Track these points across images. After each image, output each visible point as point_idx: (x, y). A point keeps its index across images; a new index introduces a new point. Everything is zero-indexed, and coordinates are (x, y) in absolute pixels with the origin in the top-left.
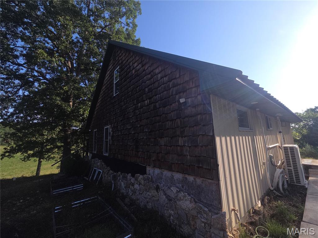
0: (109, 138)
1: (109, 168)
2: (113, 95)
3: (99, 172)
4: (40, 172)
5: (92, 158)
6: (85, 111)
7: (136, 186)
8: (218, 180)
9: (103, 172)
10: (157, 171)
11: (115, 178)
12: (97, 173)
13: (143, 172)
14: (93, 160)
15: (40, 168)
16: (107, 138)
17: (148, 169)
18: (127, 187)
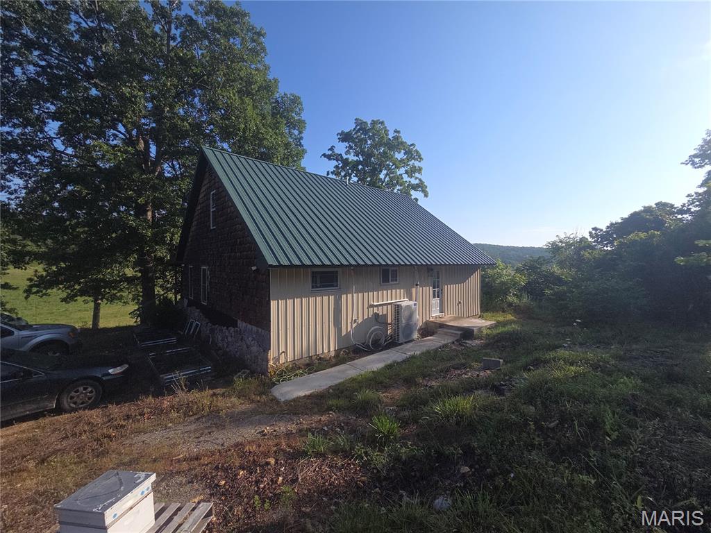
0: (207, 283)
1: (207, 320)
2: (210, 227)
3: (197, 325)
4: (99, 322)
5: (189, 305)
6: (173, 234)
7: (230, 339)
8: (270, 331)
9: (201, 324)
10: (244, 324)
11: (212, 331)
12: (194, 325)
13: (235, 325)
14: (189, 308)
15: (99, 316)
16: (204, 283)
17: (239, 322)
18: (223, 340)
